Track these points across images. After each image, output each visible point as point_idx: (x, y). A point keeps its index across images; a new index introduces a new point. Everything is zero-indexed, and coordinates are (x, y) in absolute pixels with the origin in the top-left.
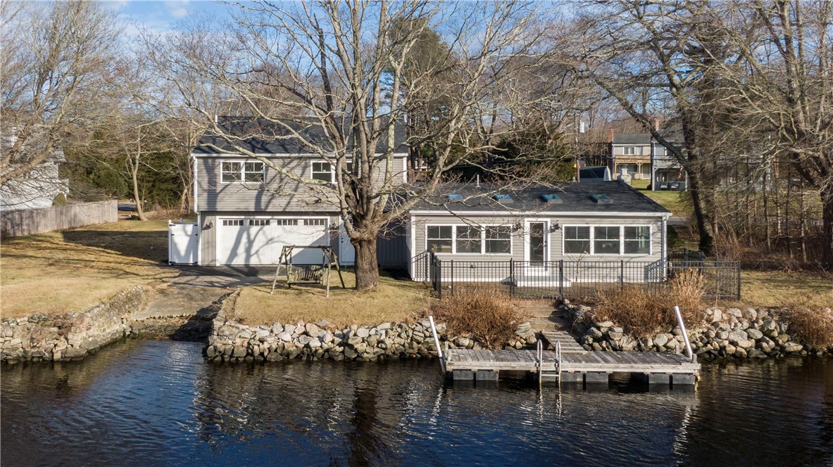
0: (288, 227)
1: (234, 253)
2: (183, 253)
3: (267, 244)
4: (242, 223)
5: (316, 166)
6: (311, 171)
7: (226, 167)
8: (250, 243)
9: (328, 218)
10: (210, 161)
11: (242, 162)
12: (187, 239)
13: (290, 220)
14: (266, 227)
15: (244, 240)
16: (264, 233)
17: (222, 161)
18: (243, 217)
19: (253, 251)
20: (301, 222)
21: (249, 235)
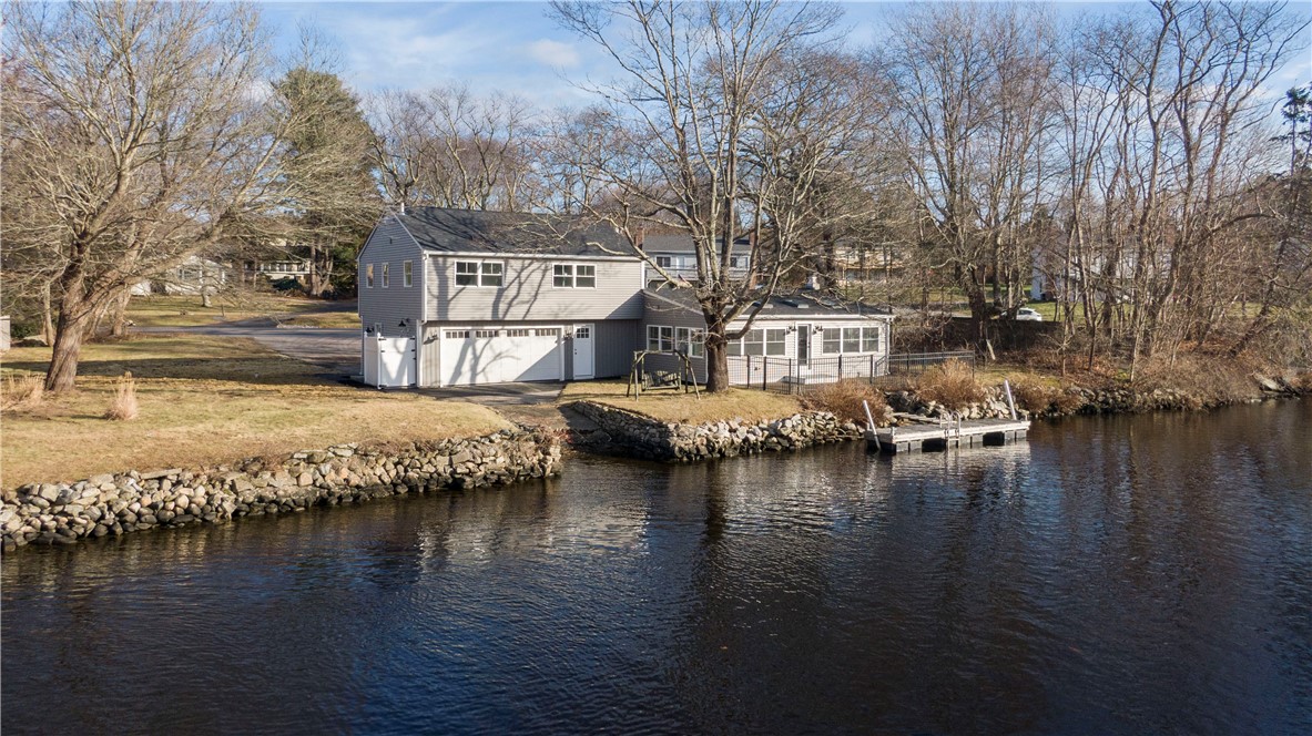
0: (517, 339)
1: (457, 372)
2: (394, 375)
3: (495, 359)
4: (467, 335)
5: (558, 269)
6: (551, 274)
7: (461, 267)
8: (476, 359)
9: (562, 327)
10: (440, 259)
11: (479, 262)
12: (399, 358)
13: (520, 331)
14: (495, 339)
15: (469, 356)
16: (491, 347)
17: (456, 260)
18: (469, 328)
19: (479, 368)
20: (532, 332)
21: (474, 350)
